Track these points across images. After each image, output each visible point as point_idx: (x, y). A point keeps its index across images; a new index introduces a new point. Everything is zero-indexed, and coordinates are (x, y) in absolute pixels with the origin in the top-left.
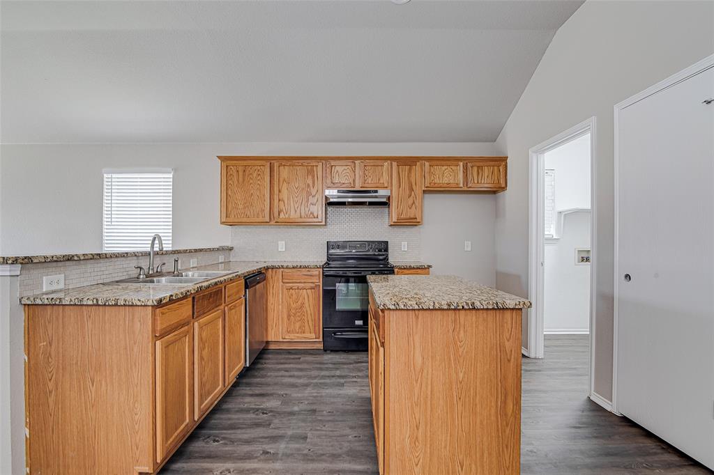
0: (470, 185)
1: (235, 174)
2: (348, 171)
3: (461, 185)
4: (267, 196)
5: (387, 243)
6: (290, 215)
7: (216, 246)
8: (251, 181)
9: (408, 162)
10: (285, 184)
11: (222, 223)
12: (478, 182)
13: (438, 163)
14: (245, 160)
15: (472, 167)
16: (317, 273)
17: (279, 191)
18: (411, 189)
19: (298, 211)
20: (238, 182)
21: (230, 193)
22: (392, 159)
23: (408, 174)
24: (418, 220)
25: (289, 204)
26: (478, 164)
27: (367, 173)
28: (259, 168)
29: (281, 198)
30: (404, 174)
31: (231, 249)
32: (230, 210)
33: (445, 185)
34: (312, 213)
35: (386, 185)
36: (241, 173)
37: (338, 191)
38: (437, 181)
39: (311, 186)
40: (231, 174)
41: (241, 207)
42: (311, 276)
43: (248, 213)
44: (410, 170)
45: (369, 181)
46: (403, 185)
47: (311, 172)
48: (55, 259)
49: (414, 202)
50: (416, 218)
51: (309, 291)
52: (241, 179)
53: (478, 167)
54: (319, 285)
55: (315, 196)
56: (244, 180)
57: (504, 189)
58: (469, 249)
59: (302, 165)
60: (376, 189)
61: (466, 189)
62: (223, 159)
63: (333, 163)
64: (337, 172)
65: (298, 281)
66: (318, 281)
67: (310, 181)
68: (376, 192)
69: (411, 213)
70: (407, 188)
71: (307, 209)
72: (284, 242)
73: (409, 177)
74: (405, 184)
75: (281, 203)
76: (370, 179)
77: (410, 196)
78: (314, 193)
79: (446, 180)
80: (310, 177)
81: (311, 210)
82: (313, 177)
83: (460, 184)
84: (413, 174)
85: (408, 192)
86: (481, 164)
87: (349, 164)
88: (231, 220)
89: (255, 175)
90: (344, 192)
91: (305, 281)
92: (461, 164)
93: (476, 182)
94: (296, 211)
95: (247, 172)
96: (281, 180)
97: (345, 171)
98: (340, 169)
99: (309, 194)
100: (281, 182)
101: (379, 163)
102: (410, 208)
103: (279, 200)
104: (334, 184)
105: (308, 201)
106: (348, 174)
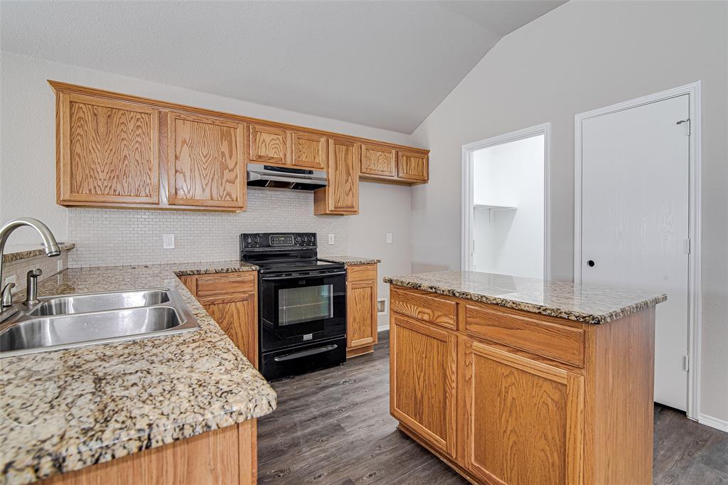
0: (400, 175)
1: (89, 117)
2: (277, 142)
3: (394, 174)
5: (314, 235)
6: (194, 194)
8: (123, 135)
9: (345, 141)
11: (61, 202)
12: (407, 173)
13: (373, 147)
14: (110, 98)
15: (402, 156)
16: (252, 277)
17: (177, 158)
18: (348, 174)
19: (208, 191)
20: (97, 132)
21: (78, 149)
22: (329, 135)
23: (345, 155)
24: (355, 210)
25: (192, 178)
26: (407, 154)
27: (300, 147)
28: (139, 116)
29: (179, 168)
30: (342, 155)
31: (71, 247)
32: (79, 179)
33: (379, 172)
34: (229, 194)
35: (322, 166)
36: (102, 120)
37: (265, 167)
38: (372, 166)
39: (227, 155)
40: (80, 119)
41: (102, 176)
42: (242, 282)
43: (119, 189)
44: (347, 151)
45: (303, 158)
46: (340, 167)
47: (226, 136)
49: (351, 189)
50: (353, 207)
51: (239, 304)
52: (102, 129)
53: (407, 157)
54: (254, 294)
55: (232, 170)
56: (108, 132)
57: (425, 181)
58: (390, 242)
59: (213, 123)
60: (311, 169)
62: (59, 87)
63: (258, 127)
64: (264, 141)
65: (224, 291)
66: (250, 289)
67: (225, 148)
68: (311, 172)
69: (348, 201)
70: (344, 171)
71: (221, 189)
72: (173, 236)
73: (346, 159)
74: (342, 167)
75: (180, 176)
76: (304, 156)
77: (347, 181)
78: (231, 167)
79: (380, 167)
80: (225, 143)
81: (227, 189)
82: (230, 143)
83: (392, 172)
84: (350, 157)
85: (344, 176)
86: (409, 154)
87: (278, 132)
89: (131, 126)
90: (272, 169)
91: (233, 291)
92: (394, 151)
93: (405, 172)
94: (204, 190)
95: (115, 120)
96: (180, 140)
97: (274, 142)
98: (266, 137)
99: (224, 167)
100: (179, 145)
101: (315, 137)
102: (347, 196)
103: (176, 172)
104: (260, 157)
105: (222, 177)
106: (277, 146)
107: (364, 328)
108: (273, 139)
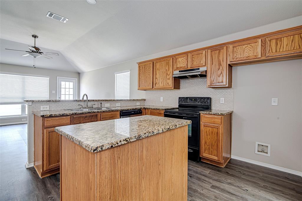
0: (267, 55)
2: (184, 60)
3: (260, 56)
4: (152, 77)
6: (159, 85)
7: (140, 99)
8: (147, 71)
9: (218, 48)
10: (158, 70)
11: (138, 89)
12: (276, 51)
13: (240, 44)
14: (145, 63)
15: (270, 41)
17: (156, 74)
18: (220, 64)
22: (208, 48)
23: (218, 55)
25: (159, 80)
26: (276, 37)
27: (193, 59)
28: (149, 65)
31: (145, 100)
32: (140, 84)
33: (245, 58)
35: (204, 64)
36: (143, 68)
37: (180, 71)
38: (239, 56)
39: (168, 70)
40: (141, 69)
41: (143, 82)
43: (146, 85)
44: (219, 52)
45: (195, 63)
46: (214, 63)
47: (168, 63)
48: (42, 101)
49: (222, 73)
53: (277, 39)
55: (169, 75)
56: (144, 71)
59: (164, 61)
60: (198, 68)
61: (264, 58)
62: (139, 63)
63: (177, 57)
64: (179, 61)
67: (167, 68)
68: (199, 69)
70: (217, 64)
71: (166, 82)
72: (163, 97)
73: (218, 58)
74: (216, 62)
76: (195, 62)
77: (219, 69)
78: (169, 74)
79: (246, 55)
80: (167, 66)
81: (168, 82)
82: (169, 65)
83: (258, 55)
84: (221, 54)
85: (218, 67)
86: (280, 36)
87: (185, 56)
88: (140, 88)
89: (148, 68)
90: (182, 71)
92: (260, 40)
93: (274, 51)
94: (162, 83)
95: (145, 68)
96: (157, 69)
97: (183, 60)
98: (180, 59)
99: (167, 74)
100: (157, 70)
101: (200, 52)
102: (219, 77)
103: (156, 78)
104: (177, 68)
105: (166, 78)
106: (184, 62)
107: (212, 150)
108: (183, 59)
